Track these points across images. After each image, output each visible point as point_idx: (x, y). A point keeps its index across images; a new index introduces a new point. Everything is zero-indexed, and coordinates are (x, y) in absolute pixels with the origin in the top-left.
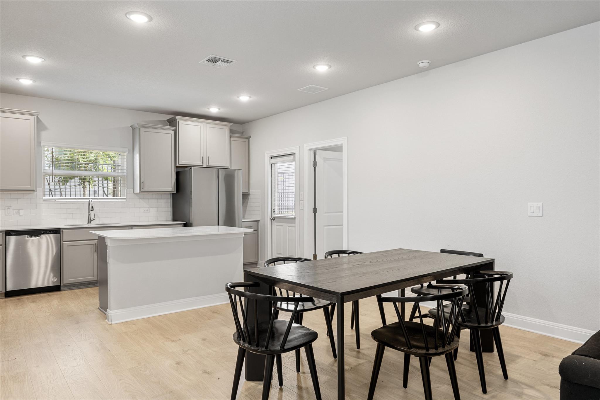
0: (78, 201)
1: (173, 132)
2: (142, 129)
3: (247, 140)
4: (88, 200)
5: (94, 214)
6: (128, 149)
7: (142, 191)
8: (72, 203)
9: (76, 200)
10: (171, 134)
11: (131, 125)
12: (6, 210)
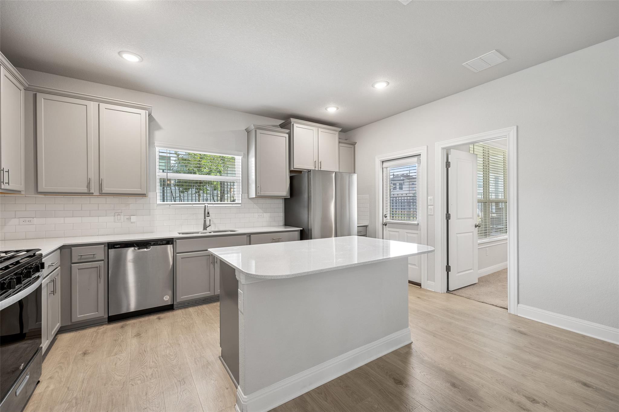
0: (193, 206)
1: (287, 136)
2: (258, 131)
3: (352, 146)
4: (204, 205)
5: (210, 220)
6: (243, 153)
7: (258, 196)
8: (187, 208)
9: (191, 206)
10: (286, 137)
11: (245, 129)
12: (116, 217)
